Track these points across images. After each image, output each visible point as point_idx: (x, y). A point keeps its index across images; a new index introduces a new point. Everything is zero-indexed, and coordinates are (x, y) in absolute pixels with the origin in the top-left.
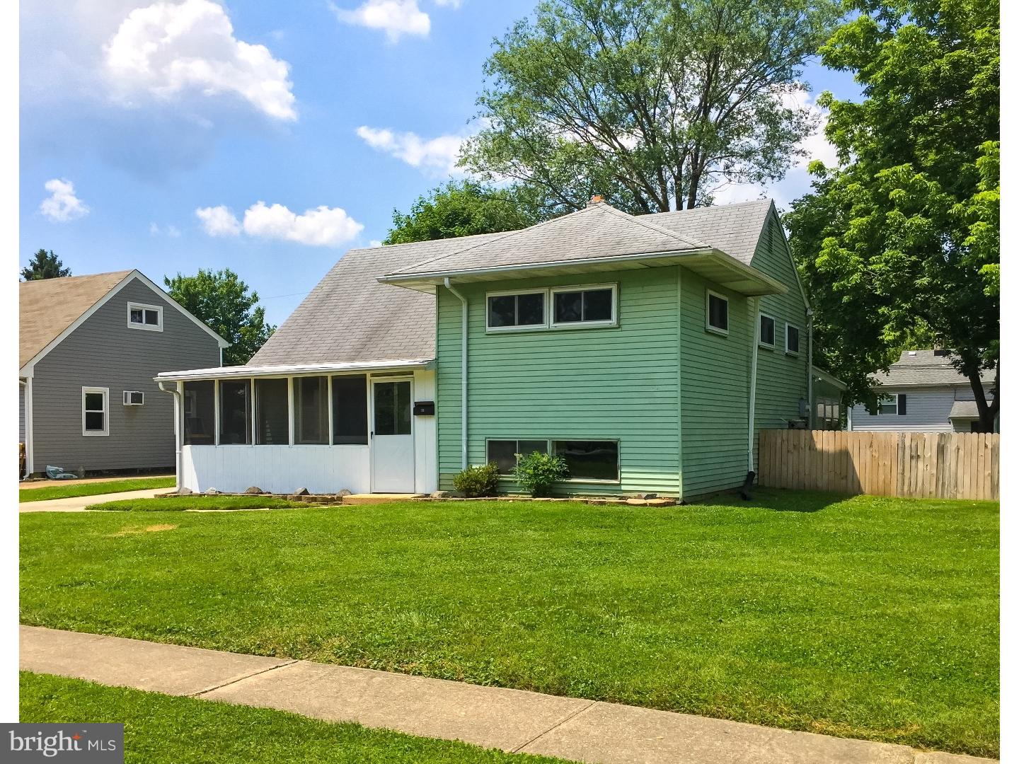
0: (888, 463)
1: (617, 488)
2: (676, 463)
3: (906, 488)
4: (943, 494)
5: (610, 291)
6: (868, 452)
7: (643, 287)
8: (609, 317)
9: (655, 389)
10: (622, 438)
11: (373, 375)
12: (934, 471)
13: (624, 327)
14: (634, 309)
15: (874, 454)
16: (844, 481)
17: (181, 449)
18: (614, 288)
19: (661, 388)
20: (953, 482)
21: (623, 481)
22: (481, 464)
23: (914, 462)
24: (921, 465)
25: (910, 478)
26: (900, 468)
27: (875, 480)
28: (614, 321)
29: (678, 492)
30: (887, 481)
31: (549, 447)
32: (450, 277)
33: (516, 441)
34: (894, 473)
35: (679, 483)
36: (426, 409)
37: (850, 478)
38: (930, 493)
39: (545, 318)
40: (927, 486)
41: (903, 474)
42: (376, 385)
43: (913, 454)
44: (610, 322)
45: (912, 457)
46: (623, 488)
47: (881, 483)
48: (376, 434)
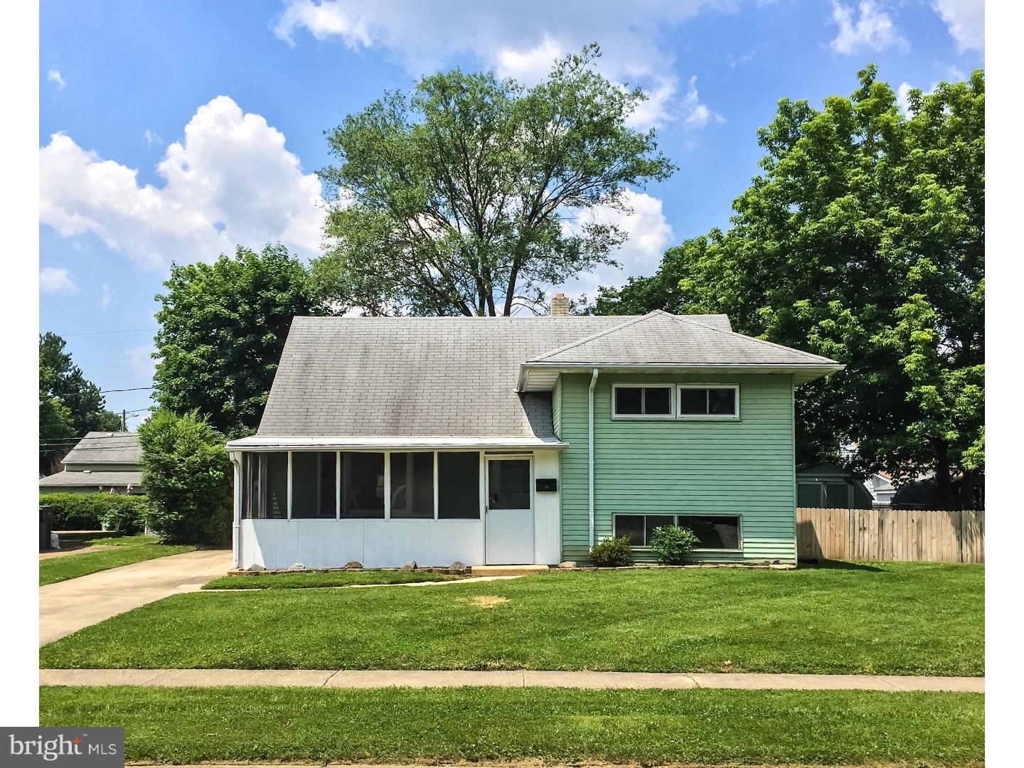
0: (842, 534)
1: (740, 556)
2: (791, 535)
3: (856, 554)
4: (883, 558)
5: (733, 391)
6: (828, 525)
7: (761, 389)
8: (733, 412)
9: (774, 473)
10: (744, 514)
11: (486, 453)
12: (877, 540)
13: (745, 421)
14: (753, 407)
15: (832, 526)
16: (809, 548)
17: (240, 523)
18: (737, 388)
19: (779, 473)
20: (890, 548)
21: (745, 550)
22: (608, 537)
23: (861, 533)
24: (866, 535)
25: (859, 545)
26: (852, 537)
27: (833, 548)
28: (737, 416)
29: (794, 559)
30: (842, 548)
31: (676, 521)
32: (599, 369)
33: (643, 516)
34: (847, 543)
35: (795, 551)
36: (547, 486)
37: (813, 545)
38: (874, 557)
39: (673, 410)
40: (871, 551)
41: (854, 542)
42: (490, 462)
43: (861, 526)
44: (734, 416)
45: (860, 529)
46: (745, 556)
47: (837, 550)
48: (490, 509)
